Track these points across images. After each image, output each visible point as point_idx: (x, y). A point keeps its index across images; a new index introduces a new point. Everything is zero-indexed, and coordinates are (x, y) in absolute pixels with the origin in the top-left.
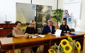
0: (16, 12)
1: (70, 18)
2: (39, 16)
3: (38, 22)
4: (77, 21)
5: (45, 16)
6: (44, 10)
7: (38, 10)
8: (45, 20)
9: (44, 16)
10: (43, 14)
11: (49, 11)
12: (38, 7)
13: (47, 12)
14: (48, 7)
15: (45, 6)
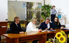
0: (8, 10)
2: (30, 13)
3: (28, 19)
5: (35, 13)
6: (34, 7)
7: (29, 7)
9: (34, 13)
10: (33, 12)
11: (39, 8)
12: (28, 4)
13: (37, 9)
14: (38, 3)
15: (35, 3)
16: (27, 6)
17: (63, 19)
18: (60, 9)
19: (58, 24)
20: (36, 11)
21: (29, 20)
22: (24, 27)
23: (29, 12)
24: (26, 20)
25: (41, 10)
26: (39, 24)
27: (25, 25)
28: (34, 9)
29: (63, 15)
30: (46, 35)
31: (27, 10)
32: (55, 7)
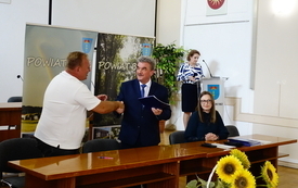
0: (26, 60)
1: (213, 83)
2: (108, 77)
4: (239, 96)
5: (129, 76)
6: (126, 53)
7: (105, 54)
9: (123, 78)
10: (122, 71)
12: (105, 40)
14: (139, 40)
15: (129, 39)
16: (98, 49)
17: (227, 101)
18: (215, 64)
19: (214, 117)
20: (130, 70)
23: (106, 71)
28: (124, 60)
29: (225, 86)
30: (178, 166)
31: (97, 65)
32: (198, 53)
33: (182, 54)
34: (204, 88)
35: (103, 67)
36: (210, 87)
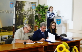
1: (59, 18)
3: (17, 25)
4: (68, 23)
5: (27, 16)
6: (26, 8)
7: (18, 8)
8: (28, 22)
9: (25, 17)
10: (25, 14)
11: (32, 9)
12: (18, 3)
13: (30, 11)
14: (31, 3)
15: (27, 3)
16: (16, 6)
18: (59, 12)
20: (28, 14)
21: (19, 26)
22: (11, 36)
23: (19, 14)
24: (14, 26)
25: (35, 12)
26: (32, 32)
27: (12, 33)
28: (25, 10)
29: (63, 20)
30: (43, 48)
31: (16, 12)
33: (48, 8)
34: (55, 20)
35: (18, 13)
36: (57, 20)
